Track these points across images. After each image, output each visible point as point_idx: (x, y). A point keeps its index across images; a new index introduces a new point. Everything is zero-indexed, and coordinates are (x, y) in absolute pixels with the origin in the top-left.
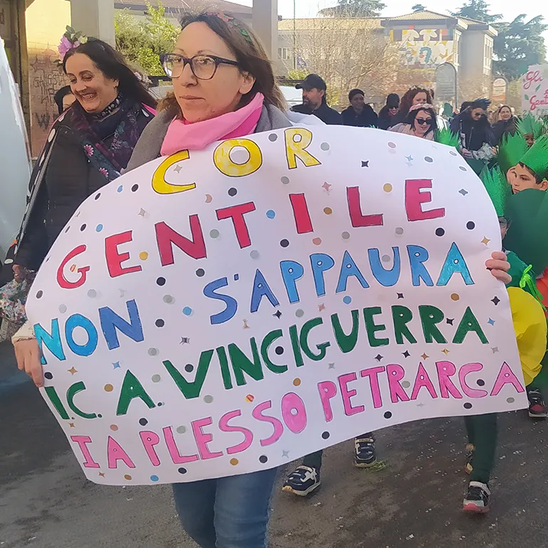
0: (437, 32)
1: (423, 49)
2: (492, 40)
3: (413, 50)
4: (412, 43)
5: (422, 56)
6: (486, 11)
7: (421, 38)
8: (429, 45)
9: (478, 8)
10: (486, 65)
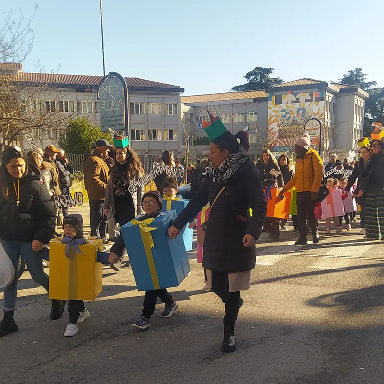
0: (311, 95)
1: (298, 110)
2: (364, 101)
3: (291, 111)
4: (290, 105)
5: (298, 116)
6: (362, 79)
7: (297, 101)
8: (304, 106)
9: (356, 78)
10: (356, 121)
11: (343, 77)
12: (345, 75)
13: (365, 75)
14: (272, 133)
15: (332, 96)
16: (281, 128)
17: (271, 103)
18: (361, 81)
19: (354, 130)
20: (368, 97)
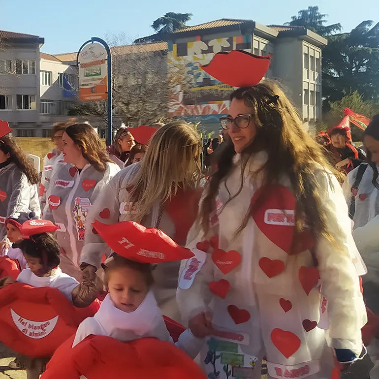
0: (231, 41)
2: (320, 50)
3: (200, 65)
7: (210, 50)
9: (311, 20)
10: (308, 78)
11: (291, 20)
12: (294, 17)
13: (324, 15)
15: (266, 43)
18: (318, 24)
19: (304, 92)
20: (327, 44)
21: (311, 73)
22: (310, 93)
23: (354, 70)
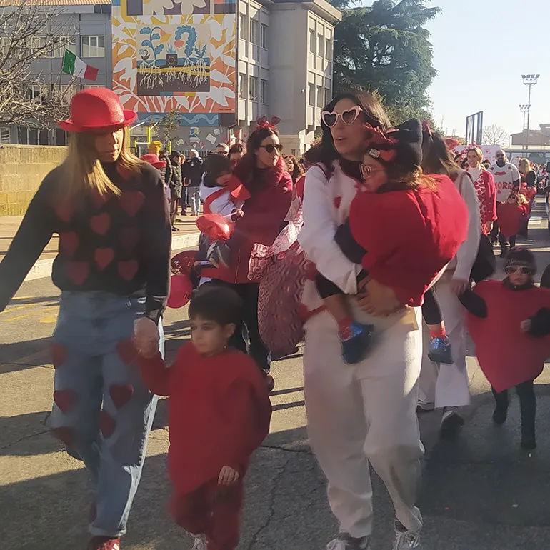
1: (180, 30)
2: (331, 28)
3: (163, 33)
4: (161, 17)
5: (179, 44)
7: (177, 10)
8: (191, 21)
10: (315, 67)
14: (123, 82)
15: (259, 8)
16: (142, 71)
17: (118, 13)
19: (308, 87)
20: (341, 20)
21: (319, 59)
22: (317, 90)
23: (374, 60)
